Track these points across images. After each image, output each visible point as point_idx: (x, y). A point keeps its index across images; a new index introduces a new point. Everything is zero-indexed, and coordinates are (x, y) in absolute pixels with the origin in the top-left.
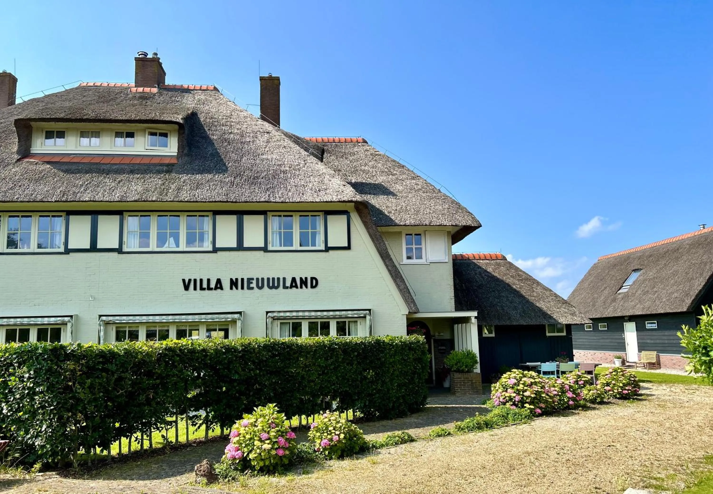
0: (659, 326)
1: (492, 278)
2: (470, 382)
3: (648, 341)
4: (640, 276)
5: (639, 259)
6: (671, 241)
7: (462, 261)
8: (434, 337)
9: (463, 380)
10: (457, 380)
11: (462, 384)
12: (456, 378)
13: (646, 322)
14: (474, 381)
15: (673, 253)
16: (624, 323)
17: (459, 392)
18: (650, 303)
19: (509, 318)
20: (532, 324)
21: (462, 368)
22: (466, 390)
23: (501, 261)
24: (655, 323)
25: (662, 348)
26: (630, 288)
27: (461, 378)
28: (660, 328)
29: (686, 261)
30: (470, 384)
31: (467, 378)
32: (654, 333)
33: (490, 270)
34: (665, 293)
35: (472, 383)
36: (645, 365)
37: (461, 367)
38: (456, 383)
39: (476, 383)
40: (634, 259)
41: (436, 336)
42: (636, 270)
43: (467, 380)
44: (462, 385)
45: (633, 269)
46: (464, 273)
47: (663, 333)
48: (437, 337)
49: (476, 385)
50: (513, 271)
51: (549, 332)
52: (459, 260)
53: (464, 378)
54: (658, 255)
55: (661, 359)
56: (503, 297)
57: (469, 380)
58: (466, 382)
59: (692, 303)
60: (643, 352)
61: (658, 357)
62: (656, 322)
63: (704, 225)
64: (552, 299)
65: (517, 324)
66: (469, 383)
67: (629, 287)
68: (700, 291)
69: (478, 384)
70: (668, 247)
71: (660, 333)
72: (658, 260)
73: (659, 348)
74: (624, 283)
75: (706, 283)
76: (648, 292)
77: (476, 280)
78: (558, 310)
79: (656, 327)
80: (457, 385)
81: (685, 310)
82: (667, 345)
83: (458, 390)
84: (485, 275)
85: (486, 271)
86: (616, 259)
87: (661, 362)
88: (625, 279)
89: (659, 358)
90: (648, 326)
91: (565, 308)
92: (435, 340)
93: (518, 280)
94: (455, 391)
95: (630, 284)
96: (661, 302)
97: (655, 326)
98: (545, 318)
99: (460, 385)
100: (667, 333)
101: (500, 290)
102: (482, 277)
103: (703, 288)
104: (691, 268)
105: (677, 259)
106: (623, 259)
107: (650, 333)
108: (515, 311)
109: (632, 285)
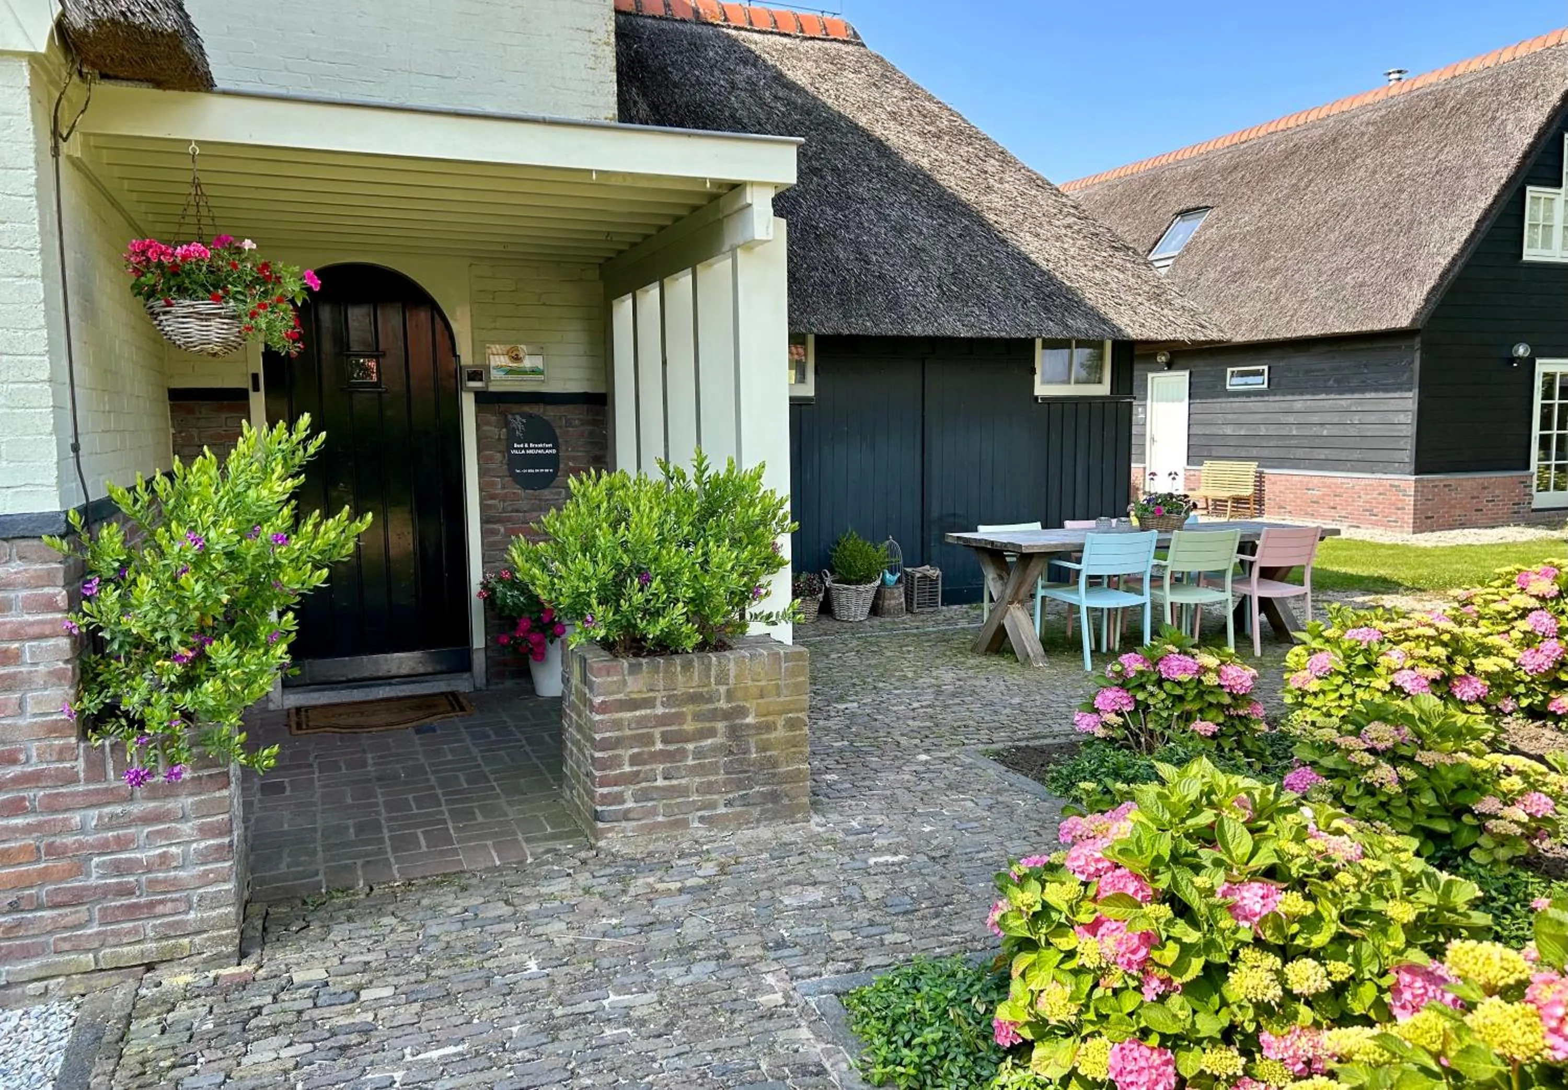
0: (1274, 381)
1: (809, 113)
2: (721, 726)
3: (1229, 431)
4: (1205, 228)
5: (1194, 180)
6: (1301, 121)
7: (665, 25)
8: (476, 375)
9: (662, 720)
10: (617, 725)
11: (659, 746)
12: (604, 708)
13: (1229, 370)
14: (750, 720)
15: (1320, 152)
16: (1150, 375)
17: (626, 816)
18: (1259, 305)
19: (894, 304)
20: (994, 334)
21: (662, 622)
22: (683, 791)
23: (845, 48)
24: (1260, 373)
25: (1275, 453)
26: (1174, 264)
27: (648, 703)
28: (1274, 387)
29: (1375, 172)
30: (719, 740)
31: (695, 698)
32: (1253, 404)
33: (798, 75)
34: (1315, 274)
35: (735, 733)
36: (1210, 502)
37: (654, 614)
38: (604, 745)
39: (769, 727)
40: (1176, 183)
41: (495, 374)
42: (1188, 211)
43: (697, 717)
44: (655, 757)
45: (1177, 209)
46: (676, 77)
47: (1284, 405)
48: (499, 382)
49: (763, 748)
50: (896, 92)
51: (1045, 382)
52: (654, 17)
53: (670, 701)
54: (1264, 163)
55: (1267, 487)
56: (863, 201)
57: (714, 715)
58: (689, 726)
59: (1427, 300)
60: (1208, 463)
61: (1260, 478)
62: (1266, 368)
63: (1399, 72)
64: (1069, 226)
65: (930, 331)
66: (712, 733)
67: (1170, 262)
68: (1454, 260)
69: (780, 733)
70: (1296, 137)
71: (1276, 402)
72: (1263, 178)
73: (1266, 453)
74: (1150, 251)
75: (1473, 235)
76: (1241, 272)
77: (732, 116)
78: (1098, 275)
79: (1266, 386)
80: (615, 762)
81: (1404, 322)
82: (1293, 442)
83: (619, 799)
84: (776, 97)
85: (779, 78)
86: (1111, 187)
87: (1267, 495)
88: (1152, 241)
89: (1261, 482)
90: (1233, 383)
91: (1122, 270)
92: (482, 398)
93: (922, 134)
94: (597, 816)
95: (1176, 253)
96: (1302, 302)
97: (1260, 383)
98: (1047, 309)
99: (634, 760)
100: (1300, 402)
101: (847, 171)
102: (763, 104)
103: (1463, 250)
104: (1401, 191)
105: (1340, 167)
106: (1135, 186)
107: (1237, 404)
108: (918, 271)
109: (1181, 255)
